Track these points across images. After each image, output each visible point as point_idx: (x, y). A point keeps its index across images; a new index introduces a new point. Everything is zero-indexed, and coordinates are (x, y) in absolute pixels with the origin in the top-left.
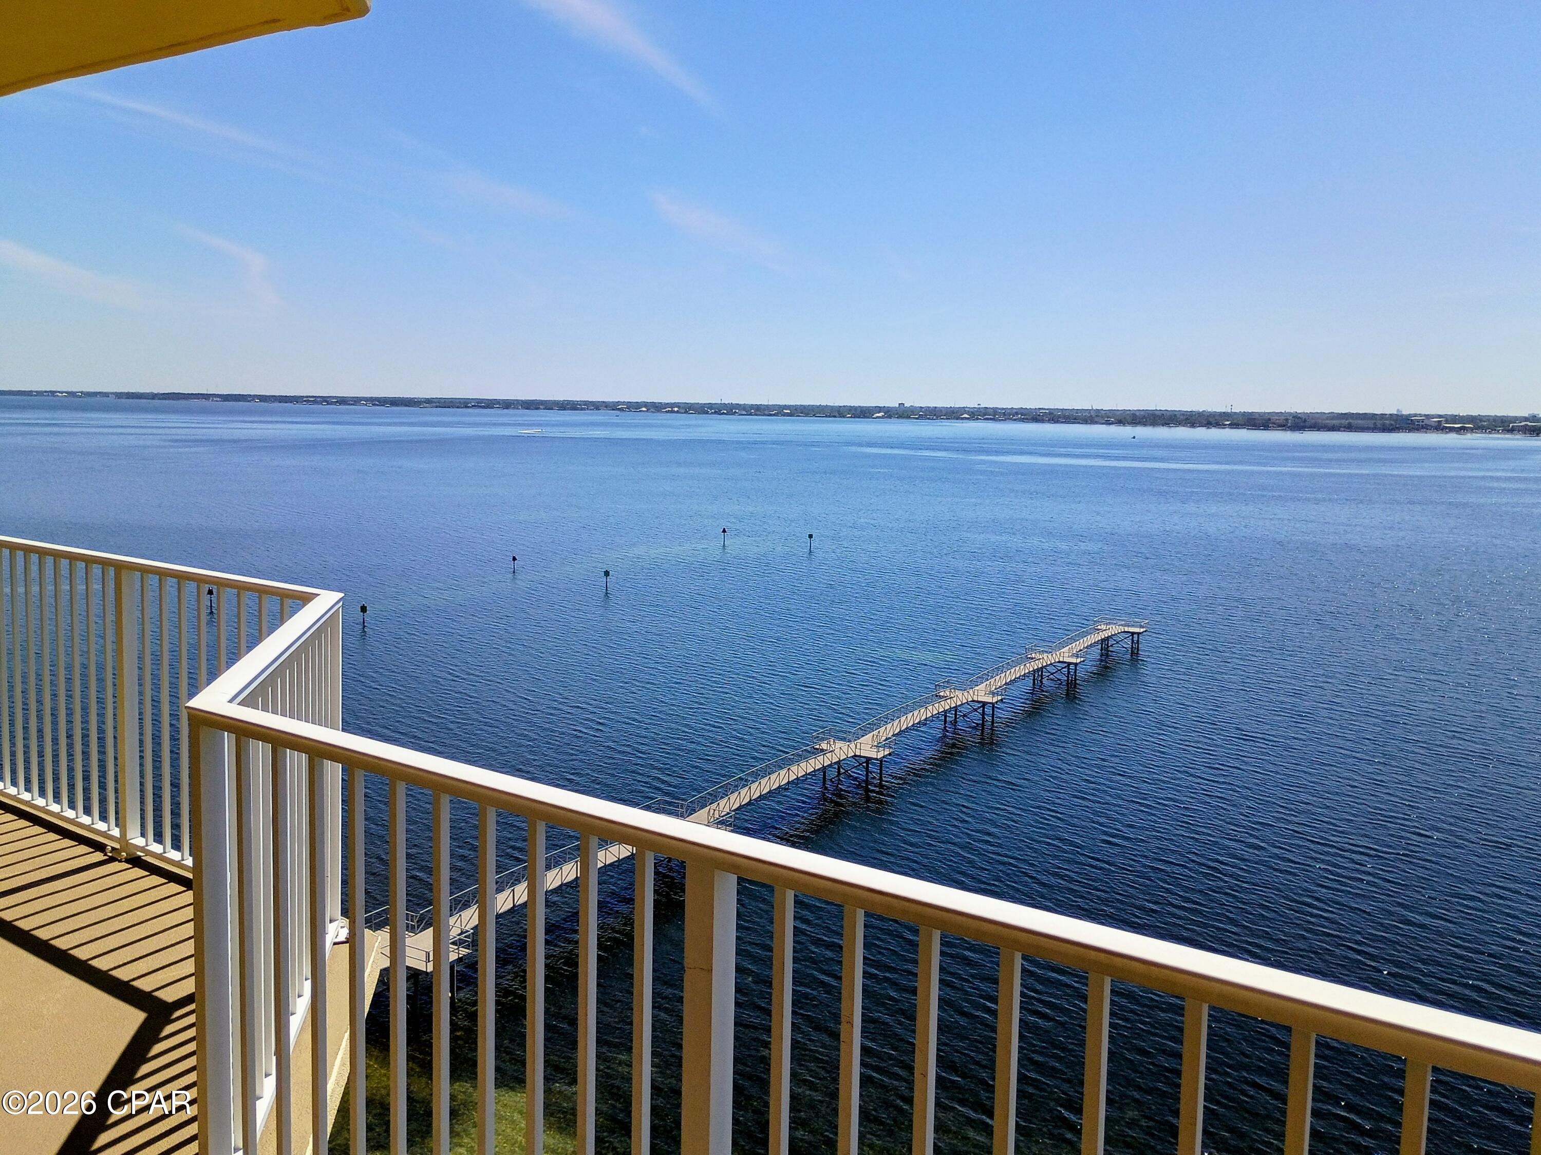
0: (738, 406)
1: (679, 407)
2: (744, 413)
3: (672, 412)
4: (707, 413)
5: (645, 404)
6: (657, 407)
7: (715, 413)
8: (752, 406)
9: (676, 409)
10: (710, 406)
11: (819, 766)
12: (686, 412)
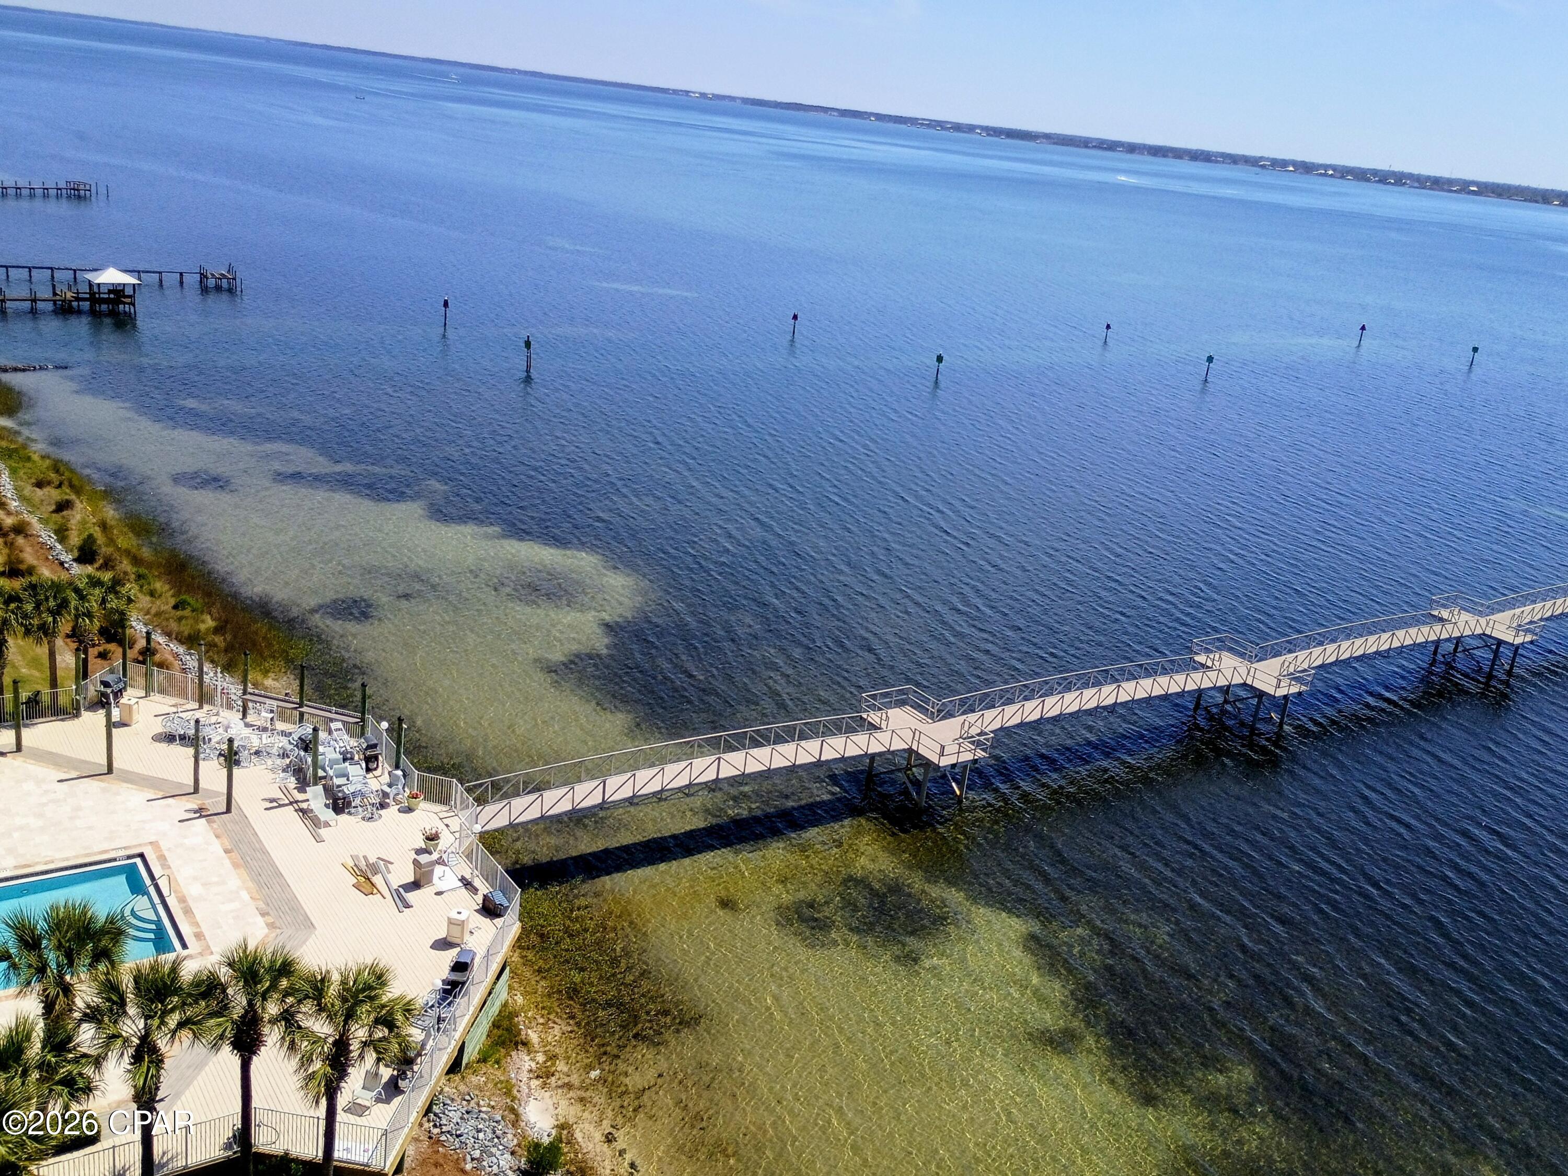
0: (1411, 176)
1: (1334, 170)
2: (1416, 184)
3: (1325, 175)
4: (1368, 180)
5: (1294, 163)
6: (1306, 168)
7: (1380, 181)
8: (1428, 178)
9: (1330, 172)
10: (1375, 172)
11: (1433, 638)
12: (1342, 177)
